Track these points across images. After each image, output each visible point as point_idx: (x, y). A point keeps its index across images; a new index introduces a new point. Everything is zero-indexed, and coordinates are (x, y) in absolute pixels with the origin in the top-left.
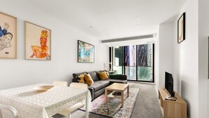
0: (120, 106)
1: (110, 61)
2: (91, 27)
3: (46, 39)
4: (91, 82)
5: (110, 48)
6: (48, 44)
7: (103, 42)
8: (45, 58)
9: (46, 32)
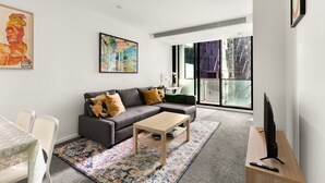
0: (158, 164)
1: (174, 71)
2: (119, 7)
3: (21, 30)
4: (116, 109)
5: (174, 47)
6: (25, 39)
7: (157, 35)
8: (19, 66)
9: (21, 17)
